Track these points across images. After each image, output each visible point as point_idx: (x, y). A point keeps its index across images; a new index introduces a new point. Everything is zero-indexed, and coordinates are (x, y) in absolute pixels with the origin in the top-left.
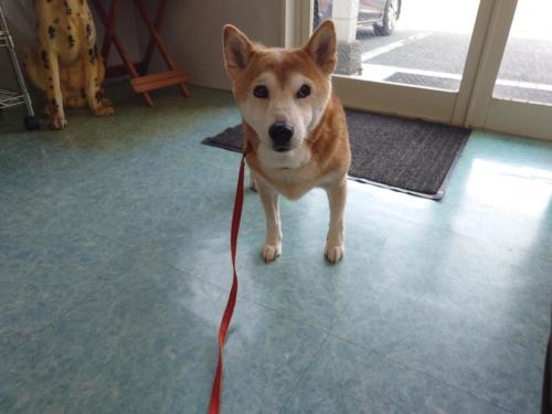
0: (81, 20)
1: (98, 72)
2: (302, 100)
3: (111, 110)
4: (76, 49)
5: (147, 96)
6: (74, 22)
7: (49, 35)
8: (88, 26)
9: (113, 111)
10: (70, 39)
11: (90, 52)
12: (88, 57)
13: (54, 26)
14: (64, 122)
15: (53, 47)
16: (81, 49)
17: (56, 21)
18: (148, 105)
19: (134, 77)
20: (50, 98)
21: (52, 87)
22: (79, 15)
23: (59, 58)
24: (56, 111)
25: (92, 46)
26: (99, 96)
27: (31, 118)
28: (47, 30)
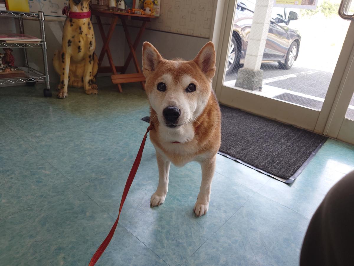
0: (87, 38)
1: (93, 69)
2: (190, 94)
3: (96, 92)
4: (81, 54)
5: (120, 86)
6: (83, 38)
7: (67, 44)
8: (91, 42)
9: (97, 93)
10: (79, 48)
11: (90, 57)
12: (88, 59)
13: (72, 39)
14: (66, 94)
15: (69, 51)
16: (85, 54)
17: (73, 37)
18: (119, 91)
19: (114, 74)
20: (61, 80)
21: (63, 74)
22: (86, 35)
23: (72, 58)
24: (63, 88)
25: (91, 53)
26: (91, 82)
27: (48, 90)
28: (67, 41)
